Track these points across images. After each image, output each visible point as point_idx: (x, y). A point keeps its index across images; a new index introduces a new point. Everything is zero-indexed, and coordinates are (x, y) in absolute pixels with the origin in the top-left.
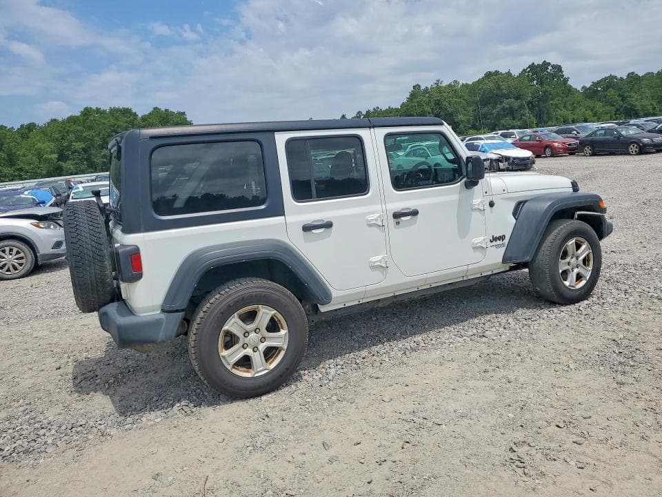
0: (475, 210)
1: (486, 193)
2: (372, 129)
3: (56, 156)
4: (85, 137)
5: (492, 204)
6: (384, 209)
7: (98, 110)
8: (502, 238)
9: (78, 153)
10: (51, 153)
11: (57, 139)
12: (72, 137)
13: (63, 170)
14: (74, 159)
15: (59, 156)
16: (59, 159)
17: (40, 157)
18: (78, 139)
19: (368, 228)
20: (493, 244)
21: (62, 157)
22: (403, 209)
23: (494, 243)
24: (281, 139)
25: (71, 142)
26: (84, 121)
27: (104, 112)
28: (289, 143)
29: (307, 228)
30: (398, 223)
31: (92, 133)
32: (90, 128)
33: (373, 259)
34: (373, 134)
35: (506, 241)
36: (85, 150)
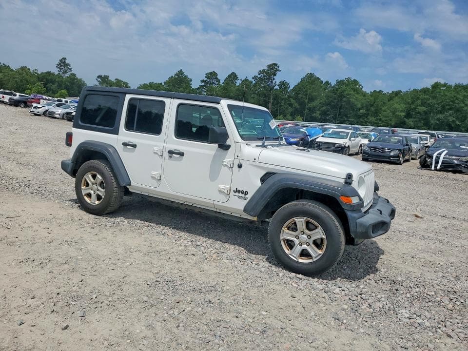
0: (224, 165)
1: (238, 156)
2: (172, 99)
3: (403, 114)
4: (429, 104)
5: (240, 166)
6: (165, 146)
7: (445, 85)
8: (246, 193)
9: (420, 114)
10: (401, 111)
11: (408, 103)
12: (419, 102)
13: (405, 124)
14: (415, 118)
15: (407, 114)
16: (405, 117)
17: (394, 113)
18: (423, 104)
19: (154, 155)
20: (235, 194)
21: (408, 115)
22: (176, 150)
23: (237, 194)
24: (128, 97)
25: (418, 106)
26: (432, 92)
27: (450, 87)
28: (131, 100)
29: (125, 144)
30: (170, 157)
31: (434, 101)
32: (434, 98)
33: (154, 173)
34: (172, 102)
35: (249, 196)
36: (425, 113)
